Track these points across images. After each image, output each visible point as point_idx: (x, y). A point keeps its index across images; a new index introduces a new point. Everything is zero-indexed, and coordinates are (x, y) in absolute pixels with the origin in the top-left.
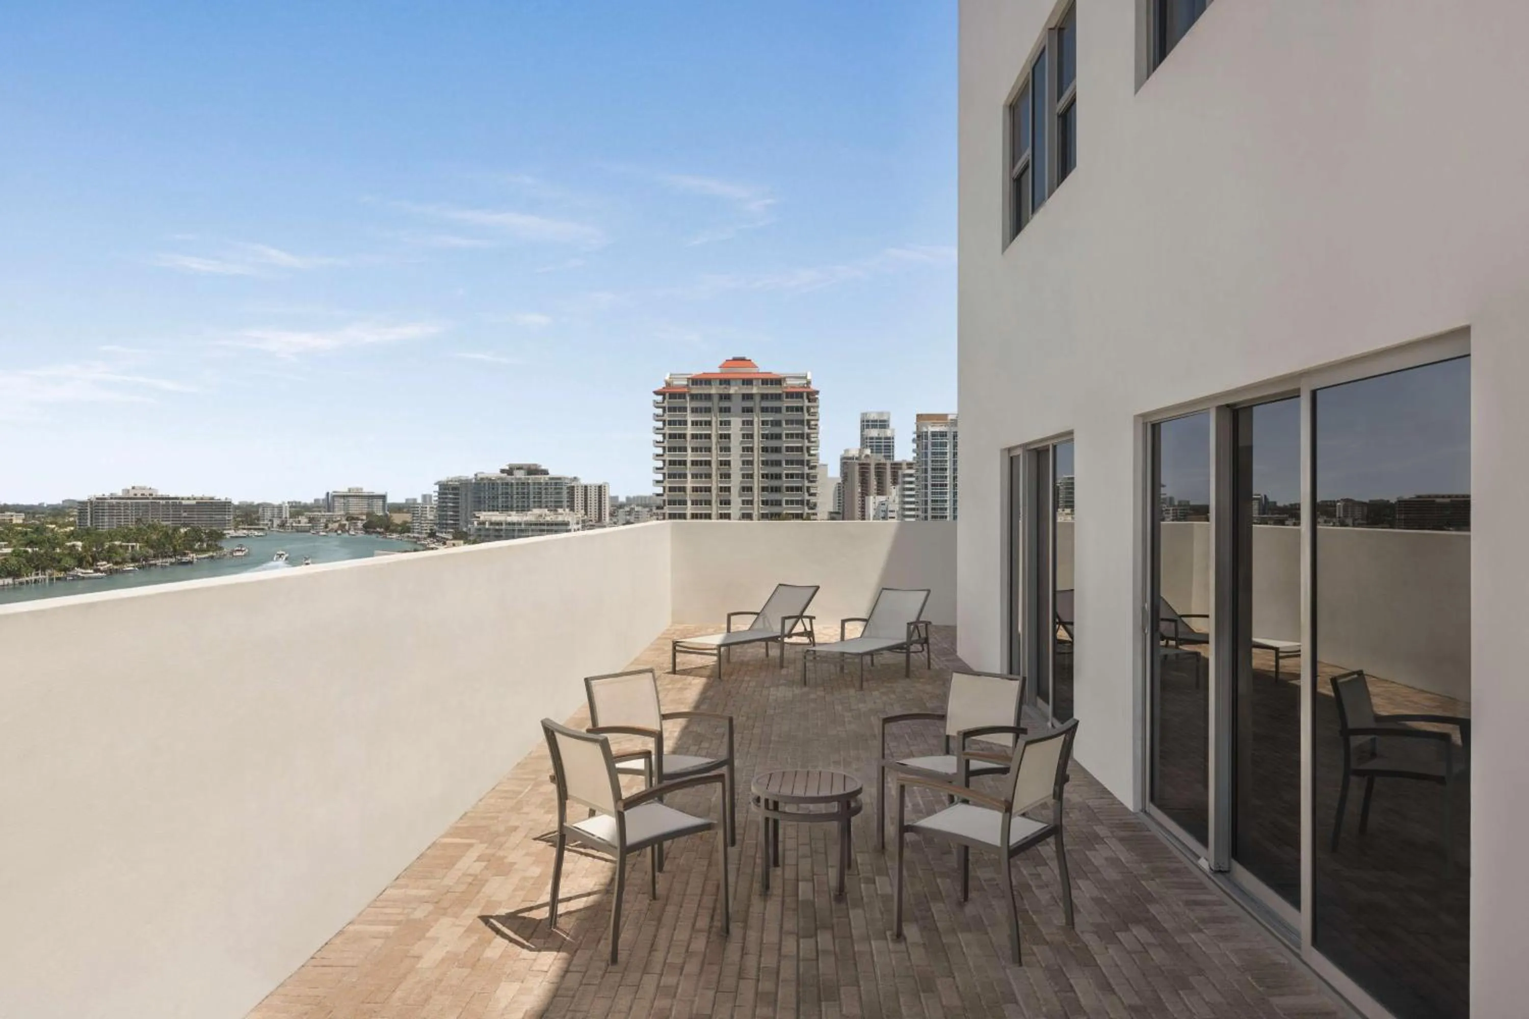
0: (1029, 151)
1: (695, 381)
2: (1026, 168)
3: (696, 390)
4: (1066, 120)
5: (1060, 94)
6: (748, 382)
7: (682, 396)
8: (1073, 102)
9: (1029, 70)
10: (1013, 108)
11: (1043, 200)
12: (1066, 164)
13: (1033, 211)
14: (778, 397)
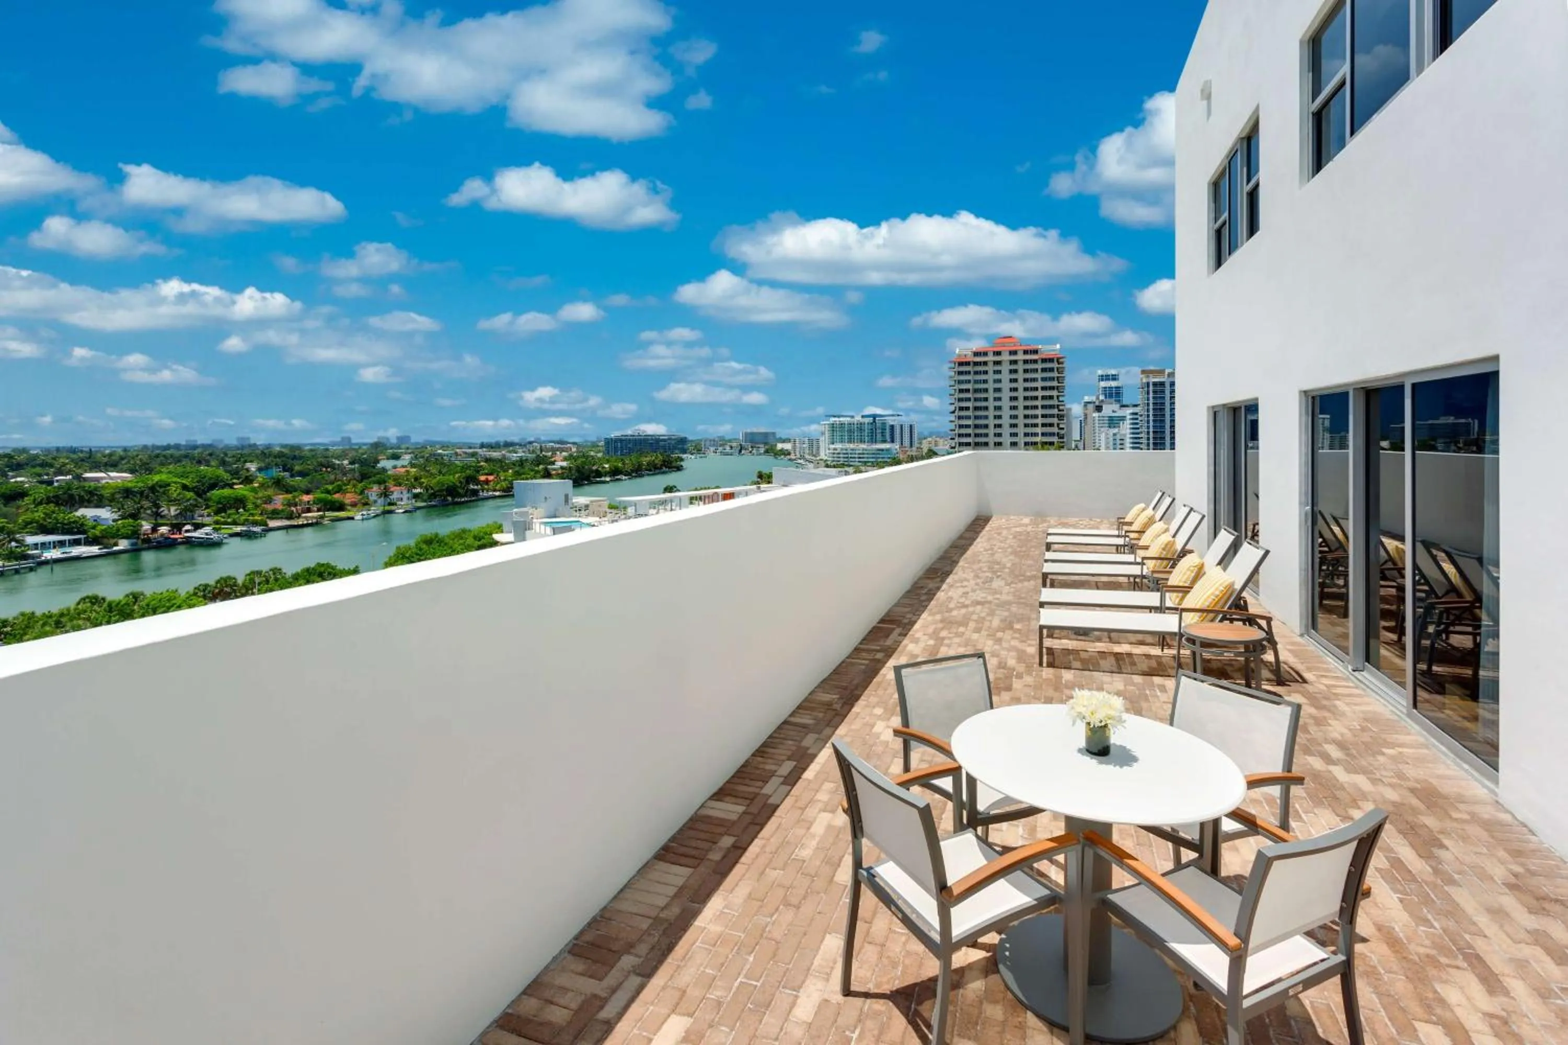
0: (1226, 214)
1: (976, 354)
2: (1224, 223)
3: (978, 359)
4: (1253, 197)
5: (1249, 181)
6: (1014, 353)
7: (968, 364)
8: (1257, 186)
9: (1227, 161)
10: (1216, 186)
11: (1236, 247)
12: (1253, 228)
13: (1230, 254)
14: (1035, 361)
